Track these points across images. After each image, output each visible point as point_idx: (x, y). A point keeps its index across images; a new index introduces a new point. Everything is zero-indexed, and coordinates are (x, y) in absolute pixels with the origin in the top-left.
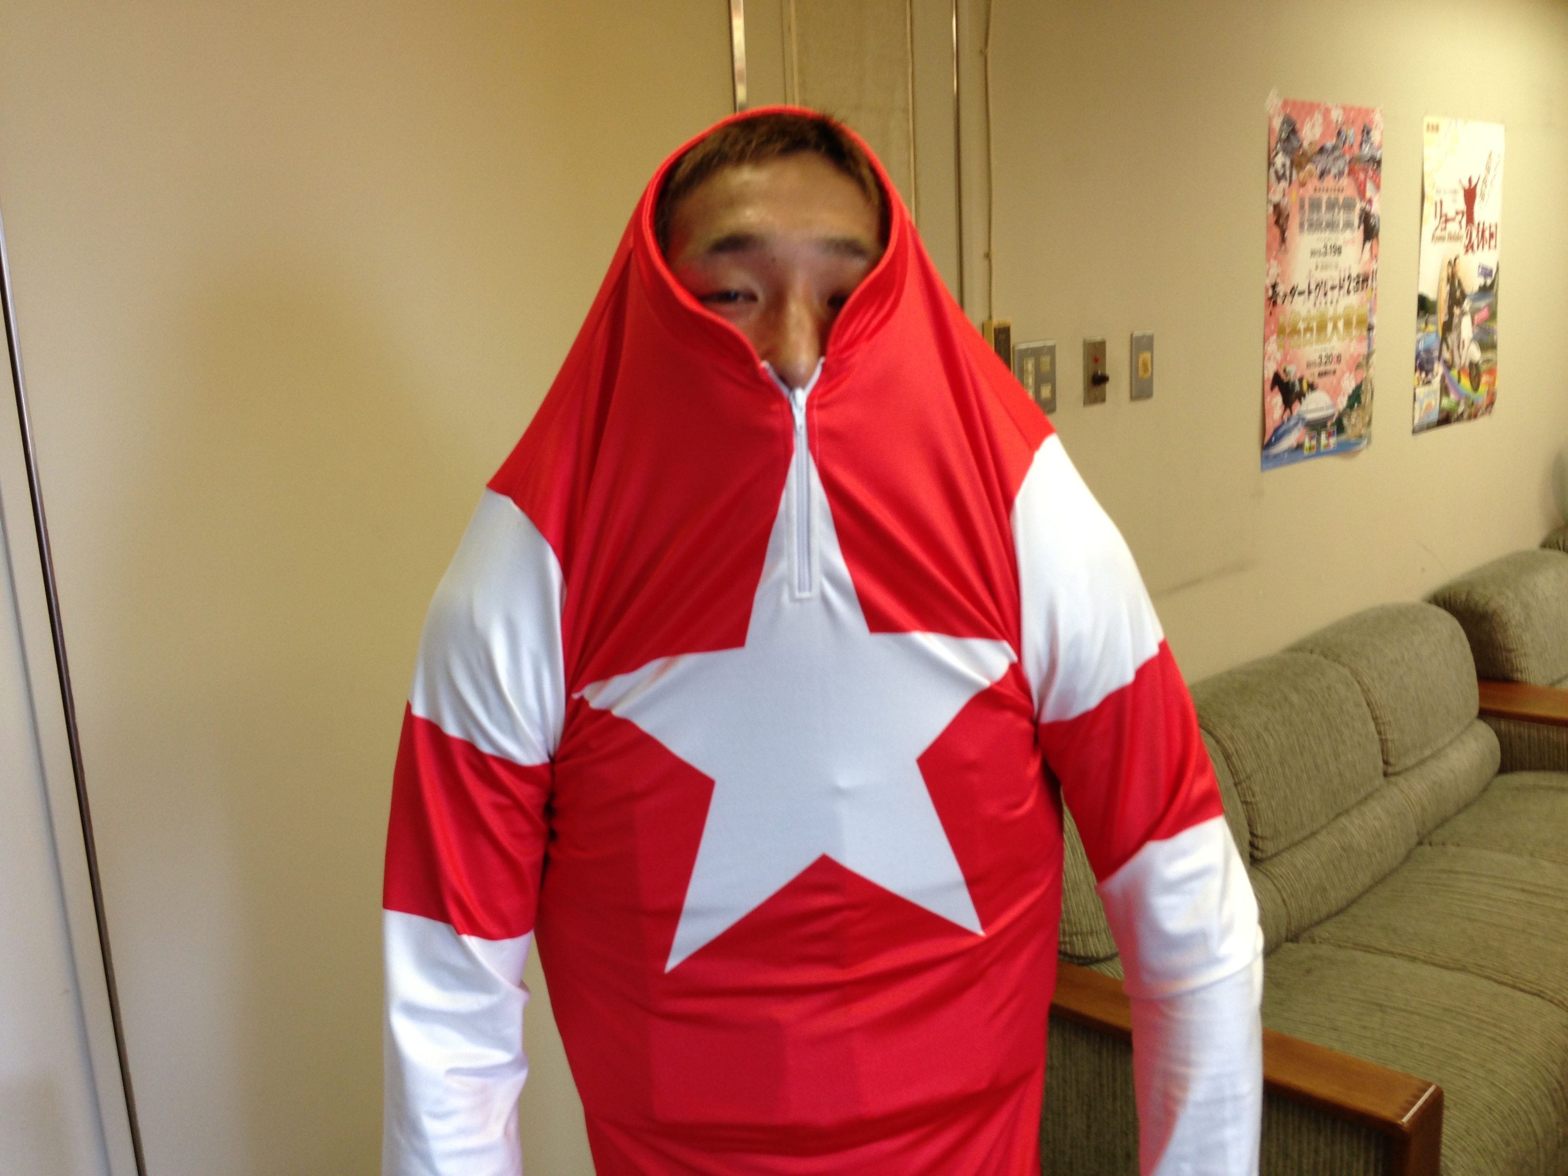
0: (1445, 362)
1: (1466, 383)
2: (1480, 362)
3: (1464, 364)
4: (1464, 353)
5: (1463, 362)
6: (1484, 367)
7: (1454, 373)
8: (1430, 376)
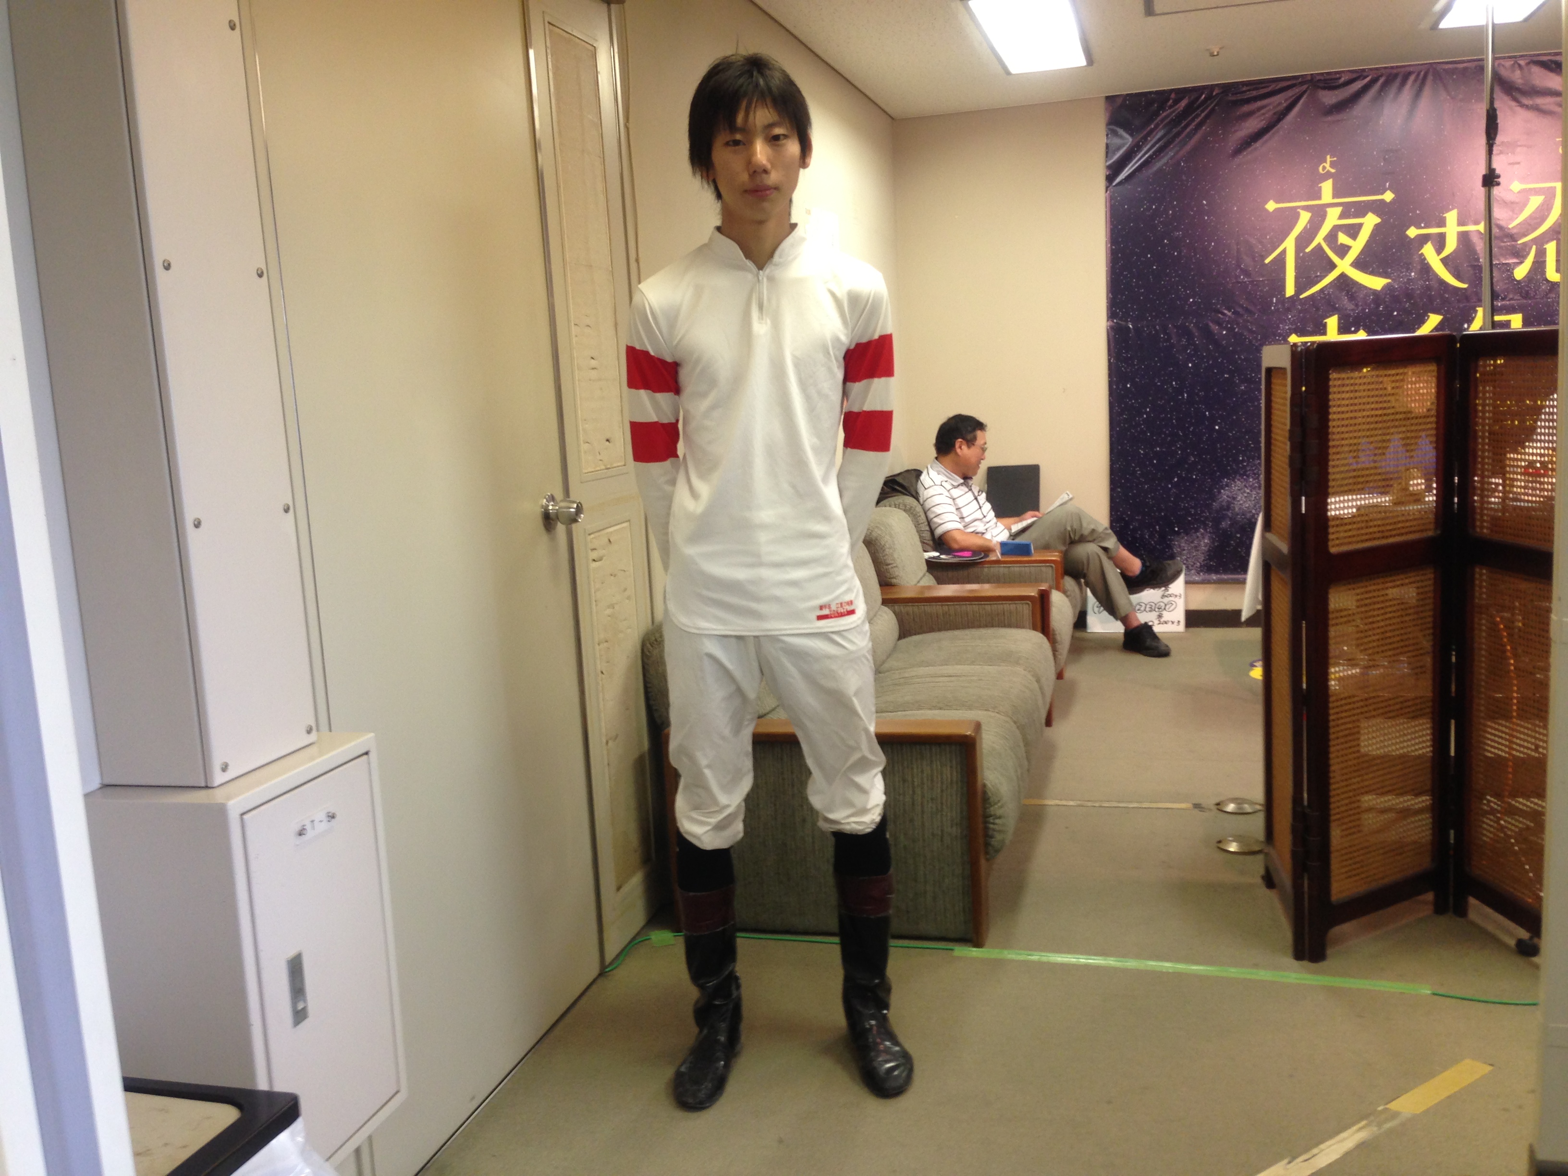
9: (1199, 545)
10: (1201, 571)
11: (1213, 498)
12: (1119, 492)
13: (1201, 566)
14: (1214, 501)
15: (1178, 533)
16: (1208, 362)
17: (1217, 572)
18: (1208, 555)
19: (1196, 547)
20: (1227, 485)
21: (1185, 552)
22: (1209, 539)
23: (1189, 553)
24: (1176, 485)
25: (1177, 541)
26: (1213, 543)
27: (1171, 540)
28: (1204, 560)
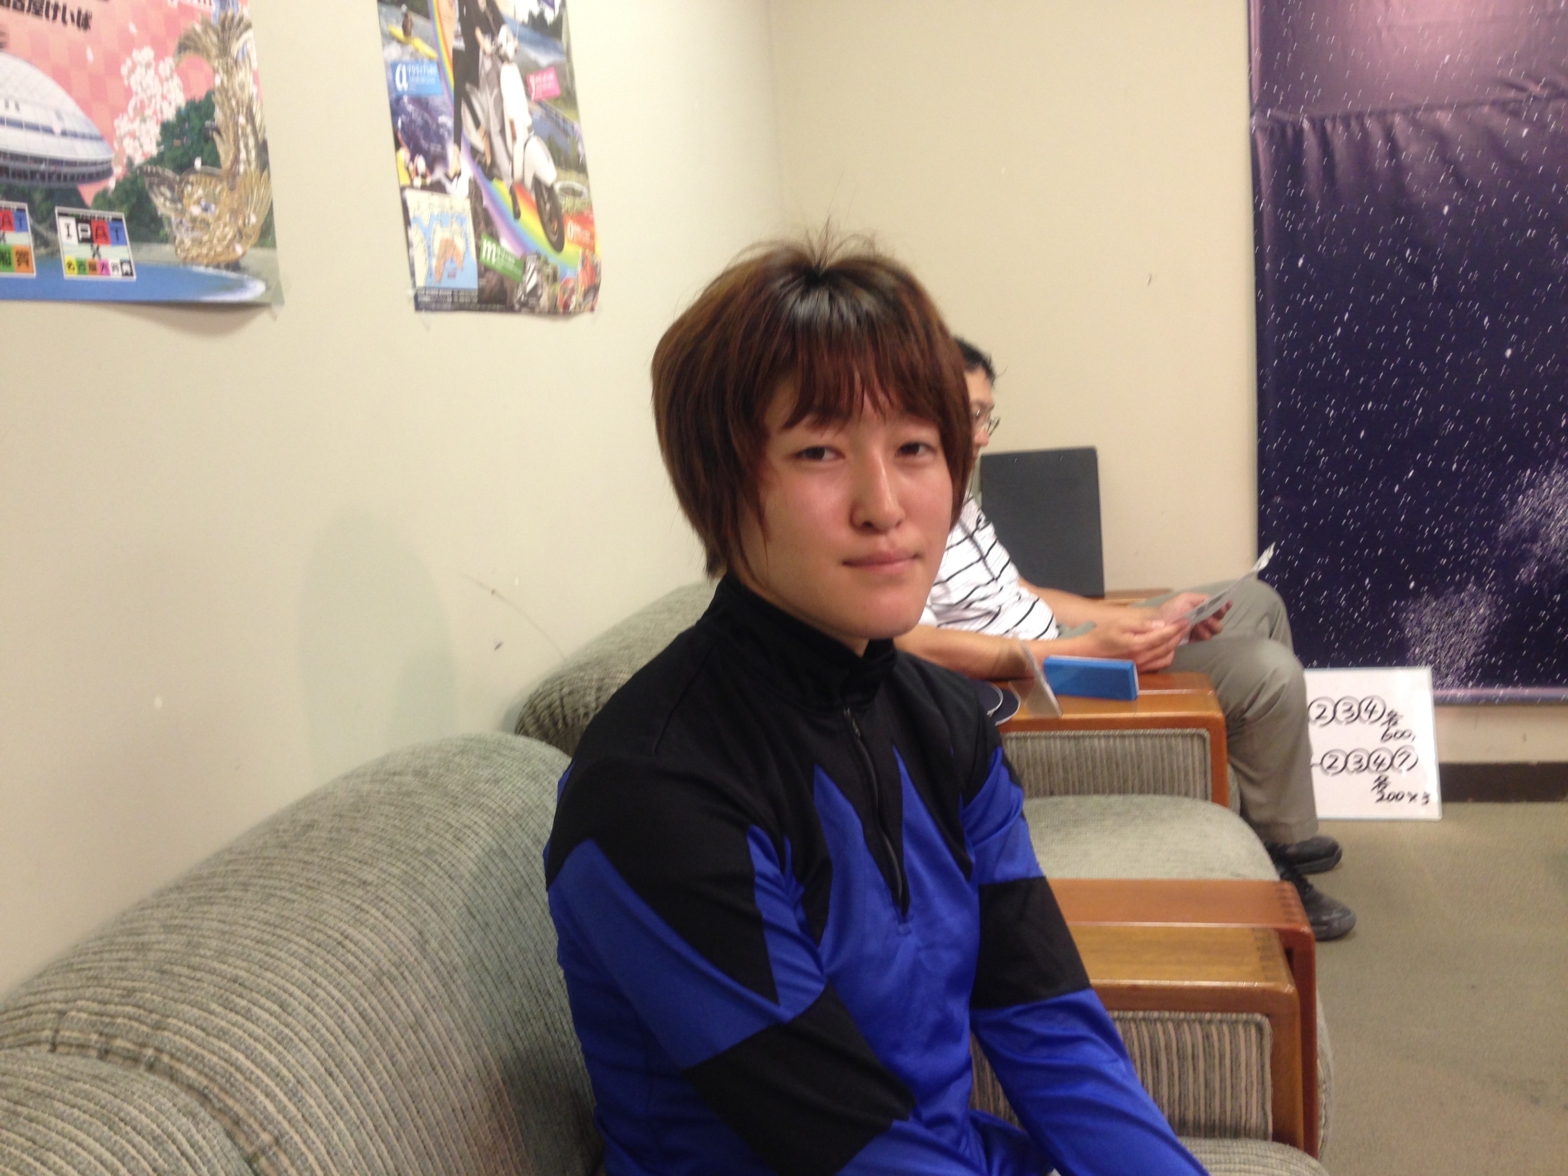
0: (474, 152)
1: (530, 222)
2: (557, 187)
3: (522, 181)
4: (517, 150)
5: (518, 174)
6: (566, 203)
7: (502, 188)
8: (439, 174)
9: (1465, 620)
10: (1471, 678)
11: (1500, 515)
12: (1279, 505)
13: (1468, 668)
14: (1503, 521)
15: (1416, 594)
16: (1487, 200)
17: (1507, 682)
18: (1486, 642)
19: (1457, 625)
20: (1531, 484)
21: (1432, 636)
22: (1489, 606)
23: (1442, 636)
24: (1409, 487)
25: (1414, 611)
26: (1499, 615)
27: (1399, 610)
28: (1475, 655)
